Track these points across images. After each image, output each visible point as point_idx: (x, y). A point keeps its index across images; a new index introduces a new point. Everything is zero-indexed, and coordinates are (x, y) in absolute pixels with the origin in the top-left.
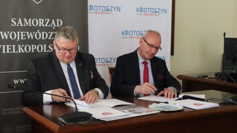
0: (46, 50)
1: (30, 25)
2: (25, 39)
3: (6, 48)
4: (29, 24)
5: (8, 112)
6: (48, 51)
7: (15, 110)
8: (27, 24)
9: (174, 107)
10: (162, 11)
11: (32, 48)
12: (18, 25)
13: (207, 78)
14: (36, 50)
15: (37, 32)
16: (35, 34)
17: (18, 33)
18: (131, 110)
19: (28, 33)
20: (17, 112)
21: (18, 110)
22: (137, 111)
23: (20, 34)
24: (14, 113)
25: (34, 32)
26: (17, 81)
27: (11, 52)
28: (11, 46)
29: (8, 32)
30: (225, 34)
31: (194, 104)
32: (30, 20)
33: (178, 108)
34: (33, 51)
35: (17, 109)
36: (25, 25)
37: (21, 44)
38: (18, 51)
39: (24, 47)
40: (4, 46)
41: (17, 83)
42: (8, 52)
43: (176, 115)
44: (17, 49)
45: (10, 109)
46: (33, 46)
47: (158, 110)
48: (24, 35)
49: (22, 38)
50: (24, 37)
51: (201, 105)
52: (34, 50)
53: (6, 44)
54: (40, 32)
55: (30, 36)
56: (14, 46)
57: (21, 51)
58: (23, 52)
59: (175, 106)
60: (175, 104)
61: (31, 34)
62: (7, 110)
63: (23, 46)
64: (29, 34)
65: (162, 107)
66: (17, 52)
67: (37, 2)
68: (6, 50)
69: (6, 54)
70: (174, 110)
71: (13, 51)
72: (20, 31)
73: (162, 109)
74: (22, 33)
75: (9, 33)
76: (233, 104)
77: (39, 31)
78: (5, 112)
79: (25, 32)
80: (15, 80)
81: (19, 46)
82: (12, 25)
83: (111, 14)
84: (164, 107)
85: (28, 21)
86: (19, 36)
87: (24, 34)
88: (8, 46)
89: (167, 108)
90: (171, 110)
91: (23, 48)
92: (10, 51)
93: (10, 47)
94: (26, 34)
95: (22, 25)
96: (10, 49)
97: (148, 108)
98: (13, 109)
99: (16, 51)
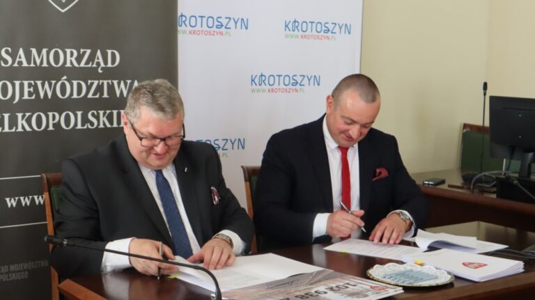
0: (83, 125)
1: (45, 64)
2: (33, 97)
4: (42, 62)
6: (85, 127)
7: (9, 272)
8: (38, 62)
11: (51, 120)
12: (16, 65)
14: (57, 125)
15: (60, 80)
16: (56, 84)
17: (17, 83)
19: (39, 83)
20: (14, 277)
21: (15, 272)
23: (22, 86)
24: (5, 278)
25: (53, 82)
32: (44, 51)
34: (51, 128)
35: (12, 268)
36: (32, 65)
37: (24, 112)
38: (17, 128)
39: (30, 117)
41: (14, 205)
44: (13, 122)
46: (50, 114)
48: (32, 89)
49: (26, 97)
50: (30, 94)
52: (54, 125)
54: (69, 80)
55: (45, 90)
56: (6, 116)
57: (23, 127)
58: (28, 129)
61: (47, 85)
63: (28, 114)
64: (43, 85)
66: (13, 130)
67: (63, 9)
71: (3, 129)
72: (21, 79)
74: (26, 83)
77: (65, 77)
79: (32, 82)
80: (8, 199)
81: (20, 115)
82: (3, 64)
83: (228, 35)
85: (39, 53)
86: (19, 90)
87: (30, 85)
91: (29, 121)
94: (36, 87)
95: (25, 64)
98: (4, 269)
99: (10, 128)
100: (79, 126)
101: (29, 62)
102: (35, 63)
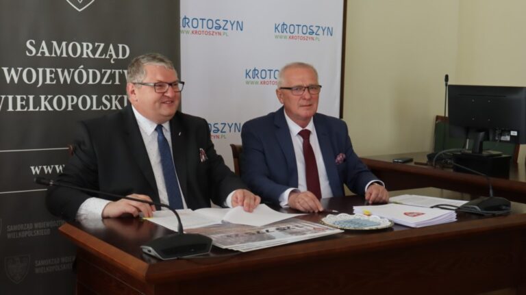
0: (98, 107)
1: (64, 55)
2: (54, 82)
3: (15, 100)
4: (62, 53)
5: (18, 231)
6: (100, 109)
7: (34, 229)
8: (59, 52)
10: (324, 31)
11: (69, 102)
14: (75, 107)
15: (78, 68)
16: (74, 72)
17: (41, 70)
19: (59, 70)
20: (38, 233)
21: (39, 229)
23: (44, 73)
24: (30, 234)
25: (72, 70)
26: (37, 168)
27: (26, 110)
28: (25, 97)
29: (20, 69)
30: (447, 77)
32: (64, 44)
34: (70, 108)
35: (36, 225)
36: (53, 55)
37: (46, 94)
38: (40, 108)
39: (52, 100)
40: (10, 98)
41: (38, 172)
42: (19, 109)
44: (37, 103)
45: (21, 227)
46: (69, 97)
48: (53, 76)
49: (48, 82)
50: (52, 80)
52: (72, 106)
53: (15, 93)
54: (85, 69)
55: (64, 76)
56: (31, 97)
57: (46, 107)
58: (50, 109)
61: (66, 73)
62: (15, 228)
63: (50, 97)
64: (63, 72)
66: (37, 110)
67: (80, 9)
68: (15, 106)
69: (15, 113)
71: (28, 108)
72: (44, 66)
74: (48, 70)
75: (22, 71)
77: (82, 66)
78: (12, 232)
79: (54, 70)
80: (32, 168)
81: (43, 97)
82: (28, 54)
83: (225, 36)
85: (59, 45)
86: (44, 76)
87: (51, 72)
88: (19, 97)
91: (51, 102)
92: (23, 107)
93: (22, 99)
94: (56, 74)
95: (47, 54)
96: (24, 103)
98: (30, 226)
99: (34, 107)
100: (94, 108)
101: (50, 52)
102: (56, 53)
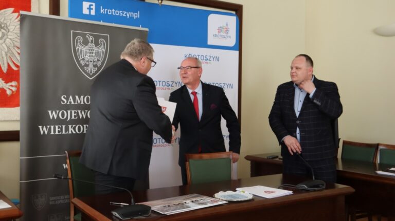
1: (82, 103)
2: (77, 118)
3: (55, 129)
4: (81, 102)
5: (55, 200)
7: (64, 199)
8: (79, 102)
9: (243, 196)
11: (84, 129)
13: (277, 159)
17: (69, 112)
18: (194, 200)
19: (79, 111)
21: (67, 199)
22: (200, 202)
23: (71, 113)
24: (62, 202)
25: (86, 111)
26: (66, 165)
28: (60, 126)
29: (58, 111)
31: (265, 192)
32: (82, 97)
33: (247, 197)
35: (66, 197)
36: (76, 103)
37: (72, 124)
38: (69, 132)
39: (75, 127)
40: (52, 127)
42: (57, 133)
43: (245, 206)
44: (67, 129)
45: (58, 198)
46: (85, 126)
47: (225, 199)
48: (76, 114)
49: (73, 118)
50: (75, 116)
51: (272, 192)
53: (55, 124)
55: (82, 114)
56: (64, 126)
57: (72, 132)
58: (74, 132)
59: (244, 194)
60: (244, 192)
61: (83, 112)
62: (54, 198)
63: (74, 126)
64: (81, 112)
65: (229, 196)
67: (91, 78)
68: (55, 131)
69: (55, 135)
70: (243, 199)
71: (62, 132)
72: (71, 109)
73: (229, 199)
74: (73, 111)
75: (59, 112)
76: (307, 191)
78: (53, 201)
79: (76, 111)
80: (64, 165)
81: (70, 126)
82: (62, 103)
84: (231, 196)
85: (79, 98)
86: (70, 115)
87: (75, 113)
88: (57, 127)
89: (235, 197)
90: (239, 200)
91: (74, 129)
92: (59, 132)
93: (59, 128)
94: (78, 113)
95: (73, 103)
96: (60, 129)
97: (214, 197)
98: (62, 197)
99: (66, 132)
101: (74, 102)
102: (77, 102)
